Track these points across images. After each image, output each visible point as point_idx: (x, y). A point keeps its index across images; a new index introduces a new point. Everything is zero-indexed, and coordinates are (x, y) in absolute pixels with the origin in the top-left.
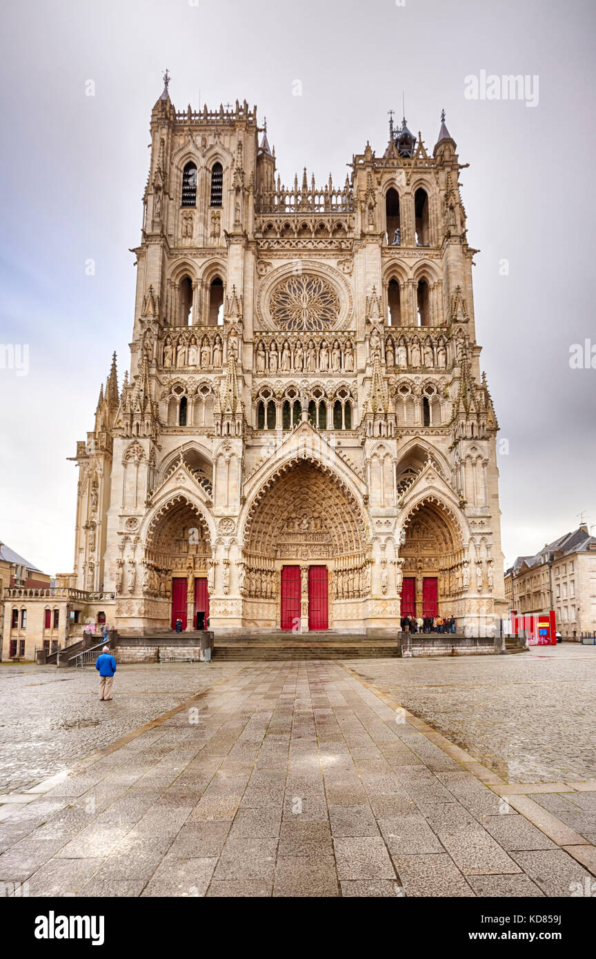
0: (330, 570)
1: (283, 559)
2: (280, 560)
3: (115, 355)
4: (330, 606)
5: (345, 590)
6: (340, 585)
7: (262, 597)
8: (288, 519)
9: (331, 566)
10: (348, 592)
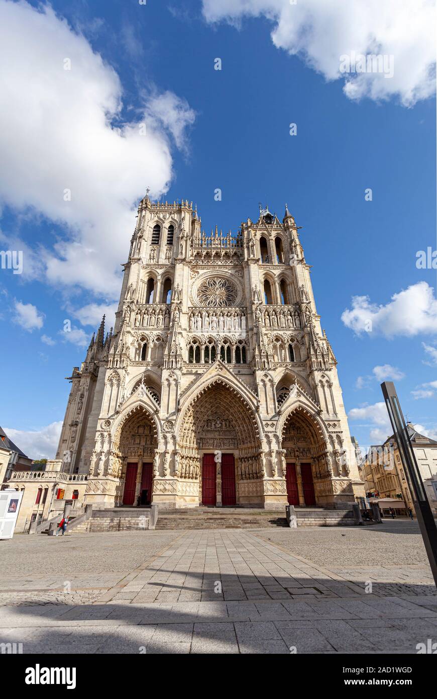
0: (236, 456)
1: (204, 449)
2: (202, 449)
3: (104, 317)
4: (237, 485)
5: (247, 472)
6: (243, 468)
7: (189, 478)
8: (208, 421)
9: (236, 453)
10: (249, 474)
